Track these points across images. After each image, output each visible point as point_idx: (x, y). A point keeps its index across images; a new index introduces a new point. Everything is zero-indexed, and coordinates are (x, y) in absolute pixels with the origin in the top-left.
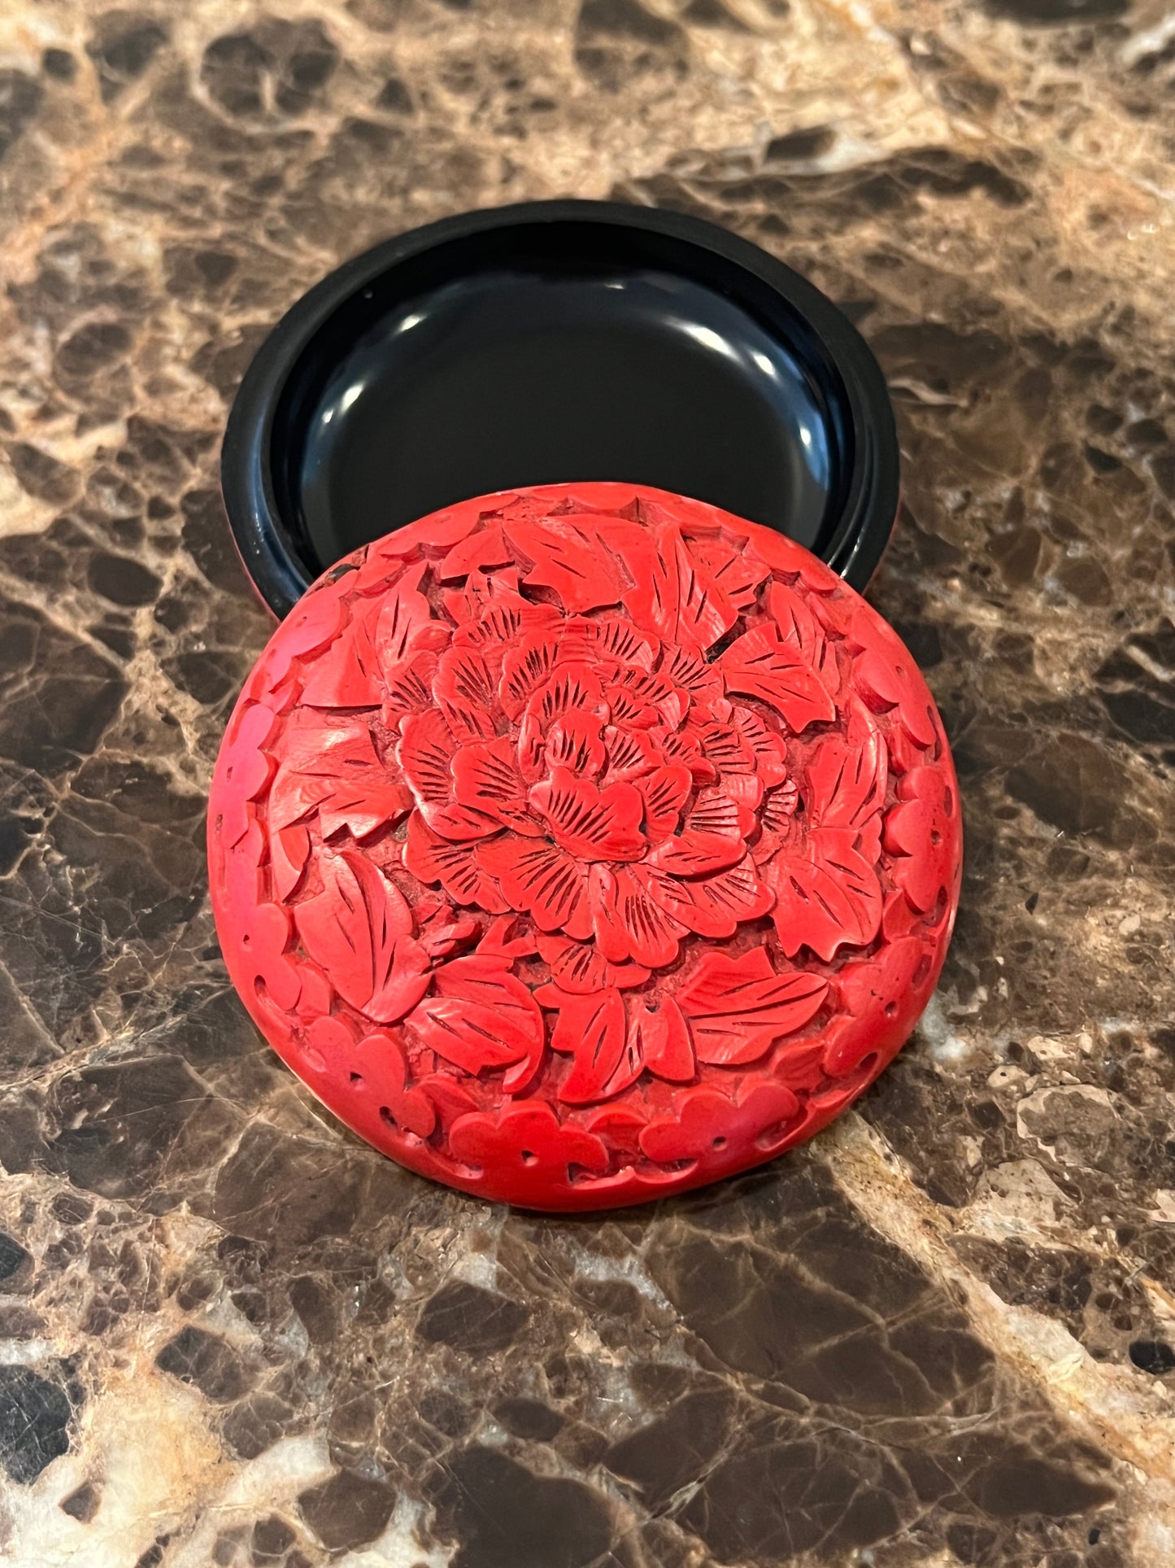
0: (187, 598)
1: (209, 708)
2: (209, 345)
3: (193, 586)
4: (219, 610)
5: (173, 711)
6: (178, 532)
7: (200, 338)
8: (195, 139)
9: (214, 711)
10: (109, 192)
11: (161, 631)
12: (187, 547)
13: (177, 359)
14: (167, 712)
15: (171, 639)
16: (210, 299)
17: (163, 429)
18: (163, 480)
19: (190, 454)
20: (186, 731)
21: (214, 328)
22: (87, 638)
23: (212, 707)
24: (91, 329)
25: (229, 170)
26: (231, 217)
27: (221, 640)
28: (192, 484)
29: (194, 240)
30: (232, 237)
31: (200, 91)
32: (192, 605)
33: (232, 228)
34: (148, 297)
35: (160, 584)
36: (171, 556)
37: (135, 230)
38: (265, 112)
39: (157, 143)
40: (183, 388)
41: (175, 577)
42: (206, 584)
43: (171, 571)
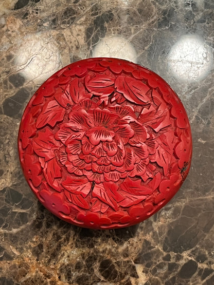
0: (197, 254)
2: (114, 239)
3: (193, 252)
6: (176, 254)
7: (111, 240)
8: (33, 235)
10: (49, 261)
11: (206, 262)
12: (181, 252)
13: (117, 248)
15: (209, 259)
17: (140, 254)
18: (158, 256)
19: (151, 248)
22: (205, 281)
24: (100, 271)
28: (161, 249)
29: (74, 239)
31: (15, 231)
32: (199, 253)
34: (92, 254)
35: (191, 260)
36: (183, 257)
37: (66, 255)
38: (29, 213)
39: (33, 245)
40: (128, 247)
41: (190, 256)
42: (194, 249)
43: (188, 257)
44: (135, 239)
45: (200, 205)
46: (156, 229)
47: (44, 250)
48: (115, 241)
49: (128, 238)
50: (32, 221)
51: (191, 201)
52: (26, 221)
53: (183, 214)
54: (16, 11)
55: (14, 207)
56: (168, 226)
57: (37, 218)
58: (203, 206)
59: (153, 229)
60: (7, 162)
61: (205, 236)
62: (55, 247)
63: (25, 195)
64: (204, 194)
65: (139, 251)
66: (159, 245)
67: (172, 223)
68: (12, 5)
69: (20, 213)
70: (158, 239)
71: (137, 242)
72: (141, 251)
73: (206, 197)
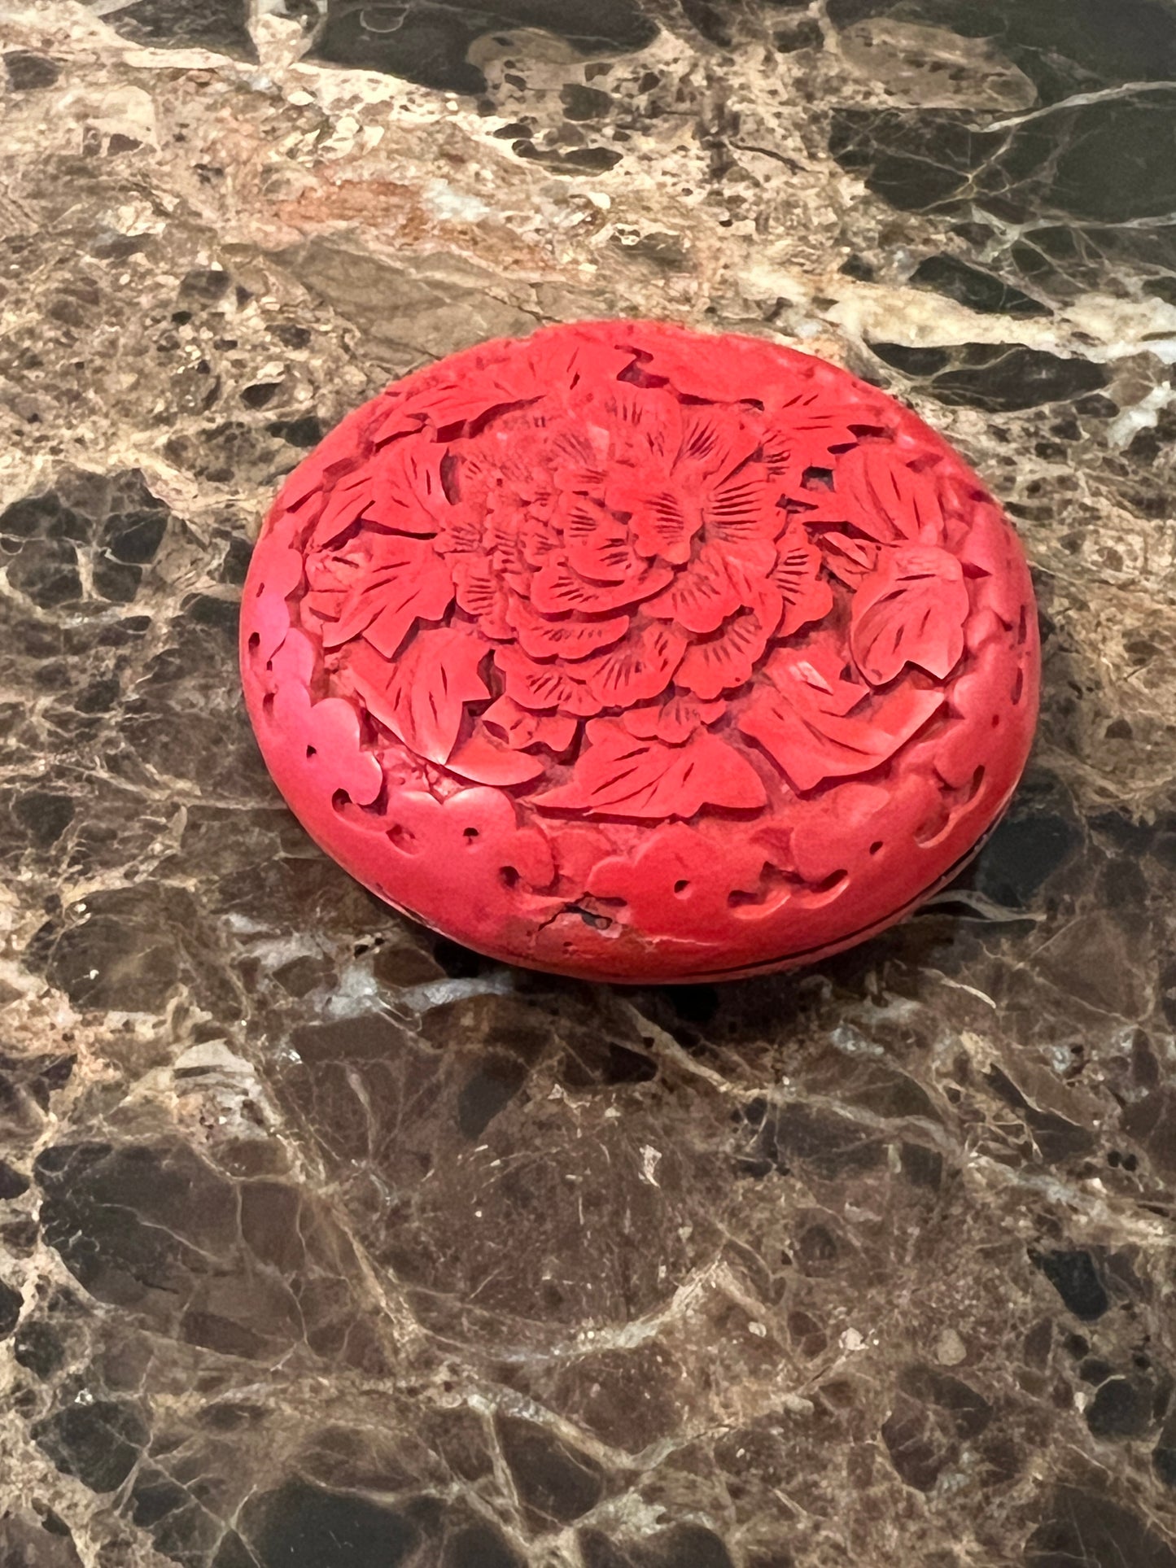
0: (58, 1319)
1: (109, 1498)
2: (48, 928)
3: (63, 1299)
4: (106, 1334)
5: (59, 1508)
6: (36, 1217)
7: (35, 919)
9: (116, 1504)
11: (27, 1375)
12: (49, 1240)
13: (7, 954)
14: (50, 1512)
15: (44, 1389)
16: (42, 862)
18: (7, 1136)
19: (41, 1094)
20: (80, 1541)
21: (52, 903)
23: (112, 1495)
25: (47, 680)
26: (58, 746)
27: (114, 1383)
28: (47, 1139)
29: (11, 780)
30: (60, 772)
32: (66, 1330)
33: (55, 759)
35: (20, 1301)
36: (29, 1255)
38: (85, 599)
40: (19, 995)
41: (39, 1288)
42: (83, 1294)
43: (33, 1278)
44: (64, 1015)
45: (320, 1257)
46: (138, 1091)
48: (37, 938)
49: (65, 986)
50: (52, 620)
51: (327, 1209)
52: (46, 599)
53: (246, 1189)
54: (866, 353)
55: (95, 547)
56: (169, 1139)
57: (68, 634)
58: (316, 1272)
59: (136, 1075)
60: (269, 481)
61: (166, 1333)
63: (153, 571)
64: (385, 1259)
65: (13, 1047)
66: (65, 1123)
67: (185, 1152)
68: (882, 336)
69: (76, 574)
70: (94, 1113)
71: (53, 1026)
72: (15, 1055)
73: (365, 1268)
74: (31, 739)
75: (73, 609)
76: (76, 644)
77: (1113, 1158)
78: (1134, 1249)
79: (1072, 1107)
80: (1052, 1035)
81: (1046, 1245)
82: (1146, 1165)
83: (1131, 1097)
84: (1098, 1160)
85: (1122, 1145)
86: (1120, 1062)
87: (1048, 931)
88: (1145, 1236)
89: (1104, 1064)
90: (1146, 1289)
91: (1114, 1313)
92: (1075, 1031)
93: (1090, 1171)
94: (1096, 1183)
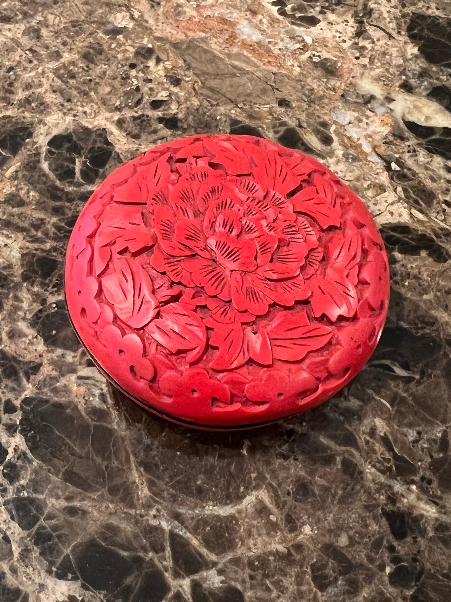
0: (19, 463)
1: (26, 533)
2: (40, 311)
3: (23, 456)
5: (8, 533)
6: (18, 423)
7: (37, 307)
8: (40, 192)
9: (28, 536)
11: (5, 481)
12: (21, 432)
13: (24, 319)
14: (5, 534)
15: (11, 489)
16: (43, 285)
17: (14, 358)
18: (13, 389)
19: (27, 376)
20: (14, 547)
21: (43, 302)
23: (27, 532)
25: (57, 211)
26: (56, 239)
27: (35, 491)
28: (27, 394)
29: (36, 250)
30: (55, 249)
31: (45, 166)
32: (22, 467)
33: (55, 244)
34: (12, 281)
35: (7, 453)
36: (13, 436)
37: (9, 241)
38: (76, 180)
39: (22, 193)
40: (26, 336)
41: (14, 449)
42: (30, 455)
43: (13, 446)
44: (41, 347)
45: (117, 458)
46: (63, 381)
47: (15, 210)
48: (36, 315)
49: (43, 336)
50: (62, 187)
51: (123, 440)
52: (61, 177)
53: (95, 426)
54: (402, 125)
55: (83, 159)
56: (71, 402)
57: (67, 193)
58: (115, 464)
59: (63, 375)
60: (154, 142)
61: (57, 475)
62: (21, 224)
63: (104, 172)
64: (141, 464)
65: (20, 356)
66: (34, 389)
67: (76, 408)
68: (412, 118)
69: (74, 169)
70: (45, 386)
71: (36, 350)
72: (21, 359)
73: (133, 466)
74: (47, 235)
75: (71, 183)
76: (69, 198)
77: (423, 479)
78: (422, 516)
79: (412, 456)
80: (411, 425)
81: (390, 507)
82: (435, 484)
83: (436, 456)
84: (417, 478)
85: (428, 474)
86: (435, 441)
87: (419, 383)
88: (428, 512)
89: (428, 440)
90: (423, 532)
91: (409, 539)
92: (419, 425)
93: (413, 482)
94: (414, 487)
